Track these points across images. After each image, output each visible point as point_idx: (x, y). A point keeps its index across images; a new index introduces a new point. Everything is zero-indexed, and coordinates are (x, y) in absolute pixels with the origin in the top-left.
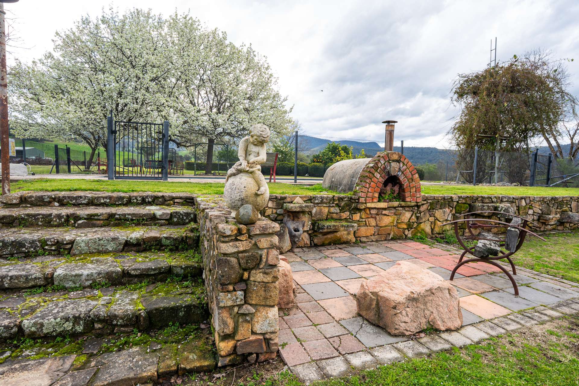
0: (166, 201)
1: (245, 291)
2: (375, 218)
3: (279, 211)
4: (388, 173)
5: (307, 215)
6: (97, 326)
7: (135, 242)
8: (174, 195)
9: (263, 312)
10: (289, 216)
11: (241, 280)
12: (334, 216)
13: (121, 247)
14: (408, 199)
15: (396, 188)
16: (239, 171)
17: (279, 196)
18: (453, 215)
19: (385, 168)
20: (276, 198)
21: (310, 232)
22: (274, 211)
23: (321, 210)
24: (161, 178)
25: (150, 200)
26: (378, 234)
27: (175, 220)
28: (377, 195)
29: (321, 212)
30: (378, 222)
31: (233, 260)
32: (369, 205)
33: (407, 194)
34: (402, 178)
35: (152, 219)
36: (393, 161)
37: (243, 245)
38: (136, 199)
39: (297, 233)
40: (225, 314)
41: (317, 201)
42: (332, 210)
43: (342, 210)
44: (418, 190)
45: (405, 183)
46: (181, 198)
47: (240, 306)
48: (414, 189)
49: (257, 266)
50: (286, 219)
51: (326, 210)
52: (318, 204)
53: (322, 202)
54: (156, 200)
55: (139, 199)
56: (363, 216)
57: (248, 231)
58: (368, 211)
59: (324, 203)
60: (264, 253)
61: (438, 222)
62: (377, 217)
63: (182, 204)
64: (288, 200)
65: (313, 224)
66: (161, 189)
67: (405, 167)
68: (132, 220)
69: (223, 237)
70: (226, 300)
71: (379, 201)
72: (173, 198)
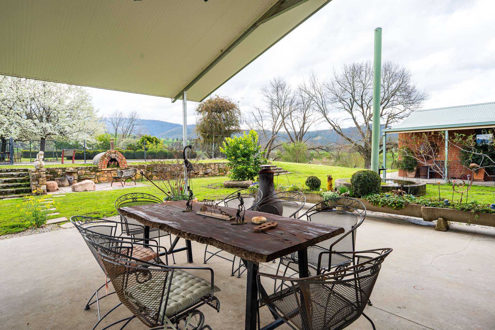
0: (16, 171)
1: (38, 182)
2: (107, 174)
3: (63, 173)
4: (111, 157)
5: (76, 174)
6: (3, 193)
7: (8, 181)
8: (20, 169)
9: (42, 186)
10: (68, 174)
11: (37, 180)
12: (88, 174)
13: (3, 182)
14: (121, 167)
15: (116, 163)
16: (37, 160)
17: (63, 168)
18: (146, 172)
19: (109, 156)
20: (62, 168)
21: (77, 180)
22: (62, 173)
23: (82, 172)
24: (10, 164)
25: (10, 171)
26: (109, 180)
27: (21, 176)
28: (106, 166)
29: (82, 173)
30: (108, 176)
31: (35, 176)
32: (103, 169)
33: (120, 165)
34: (117, 159)
35: (12, 176)
36: (112, 153)
37: (37, 173)
38: (4, 170)
39: (71, 180)
40: (34, 186)
41: (79, 169)
42: (87, 172)
43: (92, 171)
44: (126, 163)
45: (119, 161)
46: (22, 170)
47: (37, 184)
48: (124, 163)
49: (41, 177)
50: (66, 175)
51: (84, 172)
52: (80, 169)
53: (82, 169)
54: (12, 170)
55: (5, 170)
56: (101, 174)
57: (38, 171)
58: (103, 172)
59: (83, 169)
60: (42, 175)
61: (138, 175)
62: (108, 174)
63: (23, 171)
64: (67, 169)
65: (78, 177)
66: (13, 167)
67: (118, 155)
68: (4, 176)
69: (33, 172)
70: (34, 183)
71: (107, 168)
72: (19, 170)
